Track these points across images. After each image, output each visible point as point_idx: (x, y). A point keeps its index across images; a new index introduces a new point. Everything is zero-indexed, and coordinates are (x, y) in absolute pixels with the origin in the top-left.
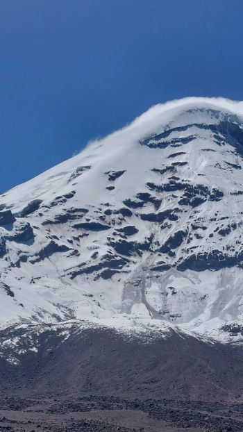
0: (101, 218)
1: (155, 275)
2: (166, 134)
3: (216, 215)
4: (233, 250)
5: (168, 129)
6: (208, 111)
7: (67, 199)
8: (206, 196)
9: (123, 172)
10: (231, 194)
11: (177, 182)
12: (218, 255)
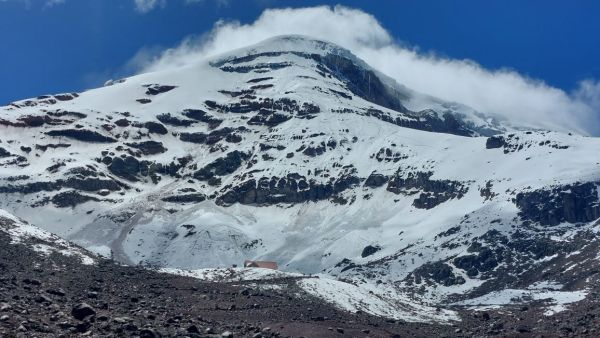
0: (106, 127)
1: (169, 208)
2: (250, 58)
3: (304, 131)
4: (326, 176)
5: (253, 54)
6: (312, 41)
7: (58, 101)
8: (291, 112)
9: (172, 88)
10: (333, 111)
11: (252, 101)
12: (298, 181)
